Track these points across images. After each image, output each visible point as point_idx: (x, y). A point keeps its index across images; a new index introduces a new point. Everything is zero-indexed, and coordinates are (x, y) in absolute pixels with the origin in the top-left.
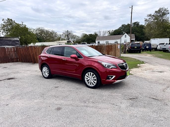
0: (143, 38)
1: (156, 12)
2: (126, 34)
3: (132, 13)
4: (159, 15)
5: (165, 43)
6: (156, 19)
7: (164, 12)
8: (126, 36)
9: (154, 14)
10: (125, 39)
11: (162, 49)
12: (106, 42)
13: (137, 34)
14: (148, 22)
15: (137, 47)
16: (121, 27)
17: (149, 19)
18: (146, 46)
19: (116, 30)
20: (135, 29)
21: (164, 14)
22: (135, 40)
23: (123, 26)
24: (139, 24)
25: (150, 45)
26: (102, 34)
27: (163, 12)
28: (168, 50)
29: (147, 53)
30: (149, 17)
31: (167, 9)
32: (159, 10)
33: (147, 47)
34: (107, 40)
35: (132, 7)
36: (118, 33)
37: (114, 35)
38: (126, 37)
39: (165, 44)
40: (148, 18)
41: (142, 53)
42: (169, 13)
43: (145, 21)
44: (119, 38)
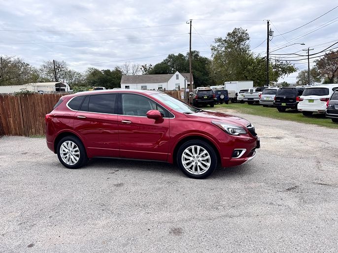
0: (207, 80)
1: (229, 34)
2: (177, 73)
3: (191, 33)
4: (233, 40)
5: (250, 89)
6: (230, 48)
7: (241, 36)
8: (177, 76)
9: (226, 38)
10: (177, 82)
11: (247, 100)
12: (142, 87)
13: (197, 74)
14: (216, 52)
15: (208, 97)
16: (166, 60)
17: (218, 46)
18: (220, 95)
19: (159, 64)
21: (241, 39)
22: (193, 84)
23: (170, 57)
24: (198, 56)
25: (225, 92)
26: (132, 71)
27: (239, 35)
28: (259, 101)
29: (224, 106)
30: (218, 44)
31: (246, 32)
32: (234, 32)
33: (222, 97)
35: (191, 22)
36: (162, 70)
37: (156, 73)
38: (177, 78)
39: (249, 92)
40: (216, 45)
41: (215, 107)
42: (248, 39)
43: (212, 49)
44: (167, 81)
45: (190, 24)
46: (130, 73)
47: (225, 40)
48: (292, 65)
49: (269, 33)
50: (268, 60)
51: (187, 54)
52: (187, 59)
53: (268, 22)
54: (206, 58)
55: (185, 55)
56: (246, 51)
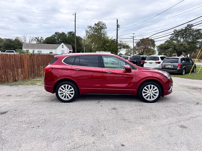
1: (96, 24)
2: (63, 44)
3: (75, 21)
4: (97, 28)
8: (63, 46)
9: (94, 26)
10: (63, 49)
12: (38, 51)
14: (88, 34)
16: (54, 35)
19: (49, 37)
20: (72, 39)
21: (102, 28)
22: (73, 52)
23: (56, 33)
30: (90, 29)
31: (105, 24)
32: (98, 23)
34: (39, 49)
35: (75, 14)
36: (52, 41)
37: (48, 43)
38: (63, 47)
40: (88, 30)
42: (106, 28)
43: (86, 32)
44: (56, 48)
45: (75, 15)
46: (27, 41)
47: (93, 28)
48: (128, 44)
49: (118, 26)
50: (117, 41)
51: (68, 33)
52: (67, 36)
53: (117, 20)
54: (79, 37)
55: (66, 33)
56: (105, 35)
